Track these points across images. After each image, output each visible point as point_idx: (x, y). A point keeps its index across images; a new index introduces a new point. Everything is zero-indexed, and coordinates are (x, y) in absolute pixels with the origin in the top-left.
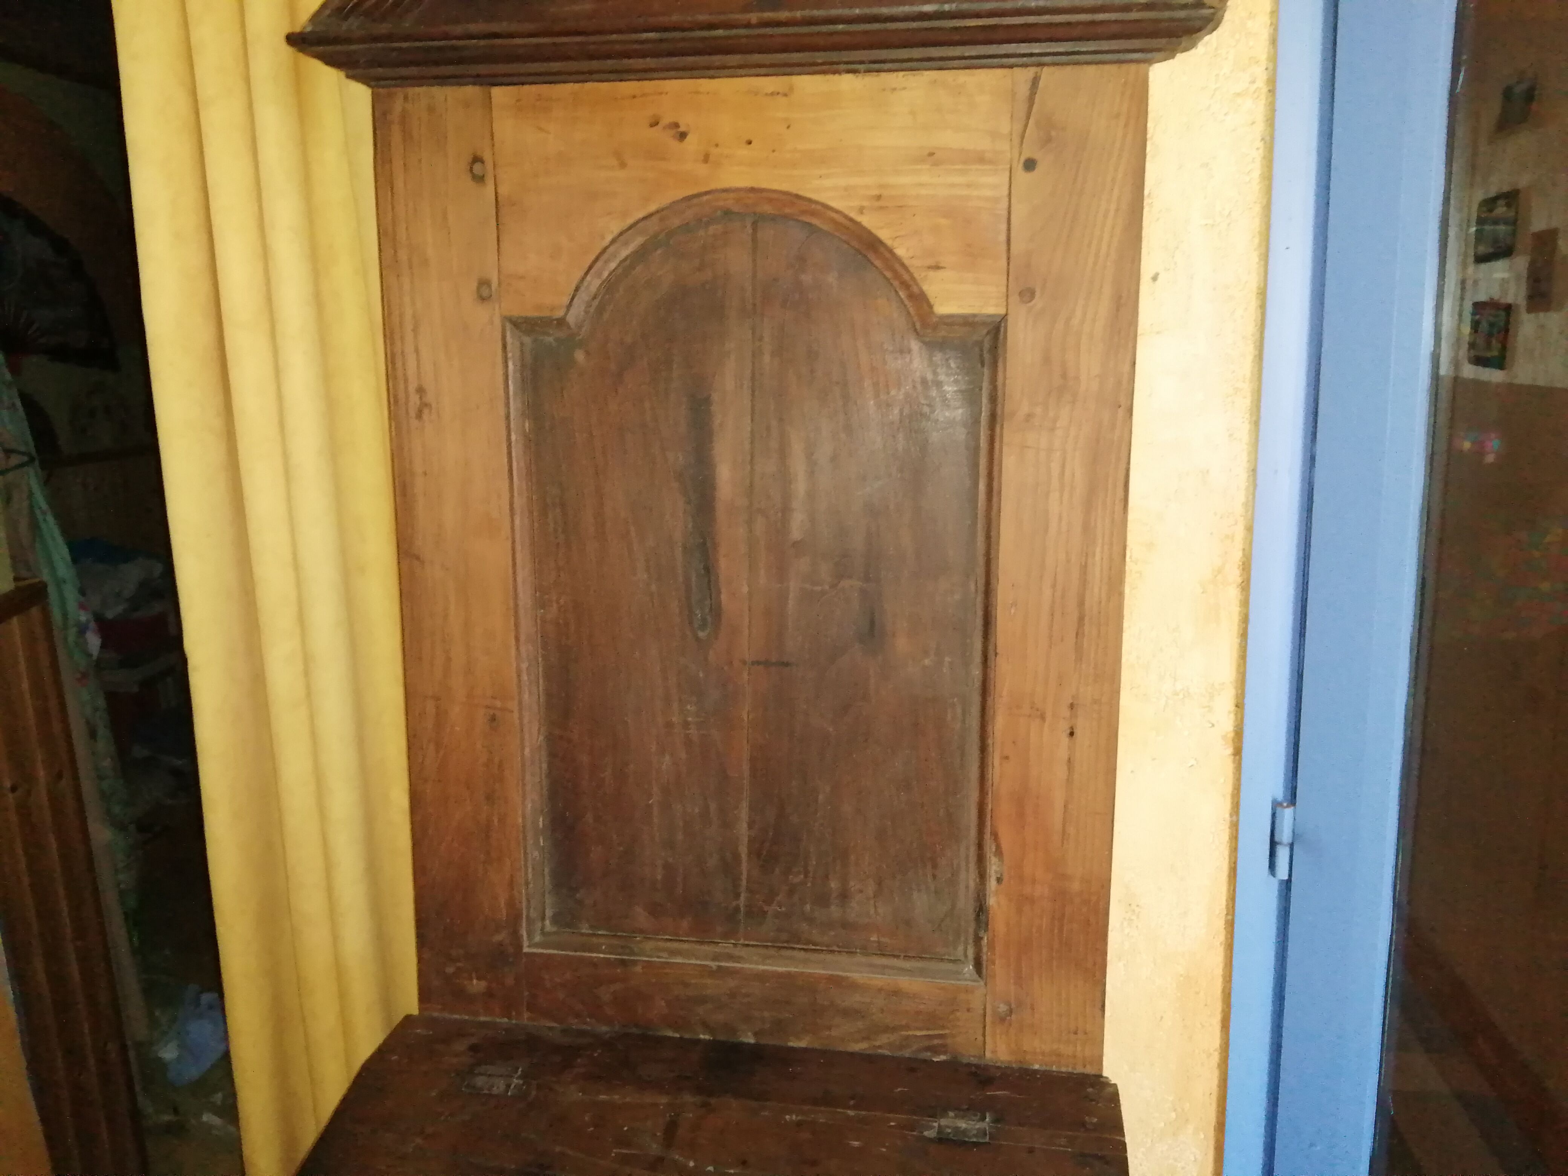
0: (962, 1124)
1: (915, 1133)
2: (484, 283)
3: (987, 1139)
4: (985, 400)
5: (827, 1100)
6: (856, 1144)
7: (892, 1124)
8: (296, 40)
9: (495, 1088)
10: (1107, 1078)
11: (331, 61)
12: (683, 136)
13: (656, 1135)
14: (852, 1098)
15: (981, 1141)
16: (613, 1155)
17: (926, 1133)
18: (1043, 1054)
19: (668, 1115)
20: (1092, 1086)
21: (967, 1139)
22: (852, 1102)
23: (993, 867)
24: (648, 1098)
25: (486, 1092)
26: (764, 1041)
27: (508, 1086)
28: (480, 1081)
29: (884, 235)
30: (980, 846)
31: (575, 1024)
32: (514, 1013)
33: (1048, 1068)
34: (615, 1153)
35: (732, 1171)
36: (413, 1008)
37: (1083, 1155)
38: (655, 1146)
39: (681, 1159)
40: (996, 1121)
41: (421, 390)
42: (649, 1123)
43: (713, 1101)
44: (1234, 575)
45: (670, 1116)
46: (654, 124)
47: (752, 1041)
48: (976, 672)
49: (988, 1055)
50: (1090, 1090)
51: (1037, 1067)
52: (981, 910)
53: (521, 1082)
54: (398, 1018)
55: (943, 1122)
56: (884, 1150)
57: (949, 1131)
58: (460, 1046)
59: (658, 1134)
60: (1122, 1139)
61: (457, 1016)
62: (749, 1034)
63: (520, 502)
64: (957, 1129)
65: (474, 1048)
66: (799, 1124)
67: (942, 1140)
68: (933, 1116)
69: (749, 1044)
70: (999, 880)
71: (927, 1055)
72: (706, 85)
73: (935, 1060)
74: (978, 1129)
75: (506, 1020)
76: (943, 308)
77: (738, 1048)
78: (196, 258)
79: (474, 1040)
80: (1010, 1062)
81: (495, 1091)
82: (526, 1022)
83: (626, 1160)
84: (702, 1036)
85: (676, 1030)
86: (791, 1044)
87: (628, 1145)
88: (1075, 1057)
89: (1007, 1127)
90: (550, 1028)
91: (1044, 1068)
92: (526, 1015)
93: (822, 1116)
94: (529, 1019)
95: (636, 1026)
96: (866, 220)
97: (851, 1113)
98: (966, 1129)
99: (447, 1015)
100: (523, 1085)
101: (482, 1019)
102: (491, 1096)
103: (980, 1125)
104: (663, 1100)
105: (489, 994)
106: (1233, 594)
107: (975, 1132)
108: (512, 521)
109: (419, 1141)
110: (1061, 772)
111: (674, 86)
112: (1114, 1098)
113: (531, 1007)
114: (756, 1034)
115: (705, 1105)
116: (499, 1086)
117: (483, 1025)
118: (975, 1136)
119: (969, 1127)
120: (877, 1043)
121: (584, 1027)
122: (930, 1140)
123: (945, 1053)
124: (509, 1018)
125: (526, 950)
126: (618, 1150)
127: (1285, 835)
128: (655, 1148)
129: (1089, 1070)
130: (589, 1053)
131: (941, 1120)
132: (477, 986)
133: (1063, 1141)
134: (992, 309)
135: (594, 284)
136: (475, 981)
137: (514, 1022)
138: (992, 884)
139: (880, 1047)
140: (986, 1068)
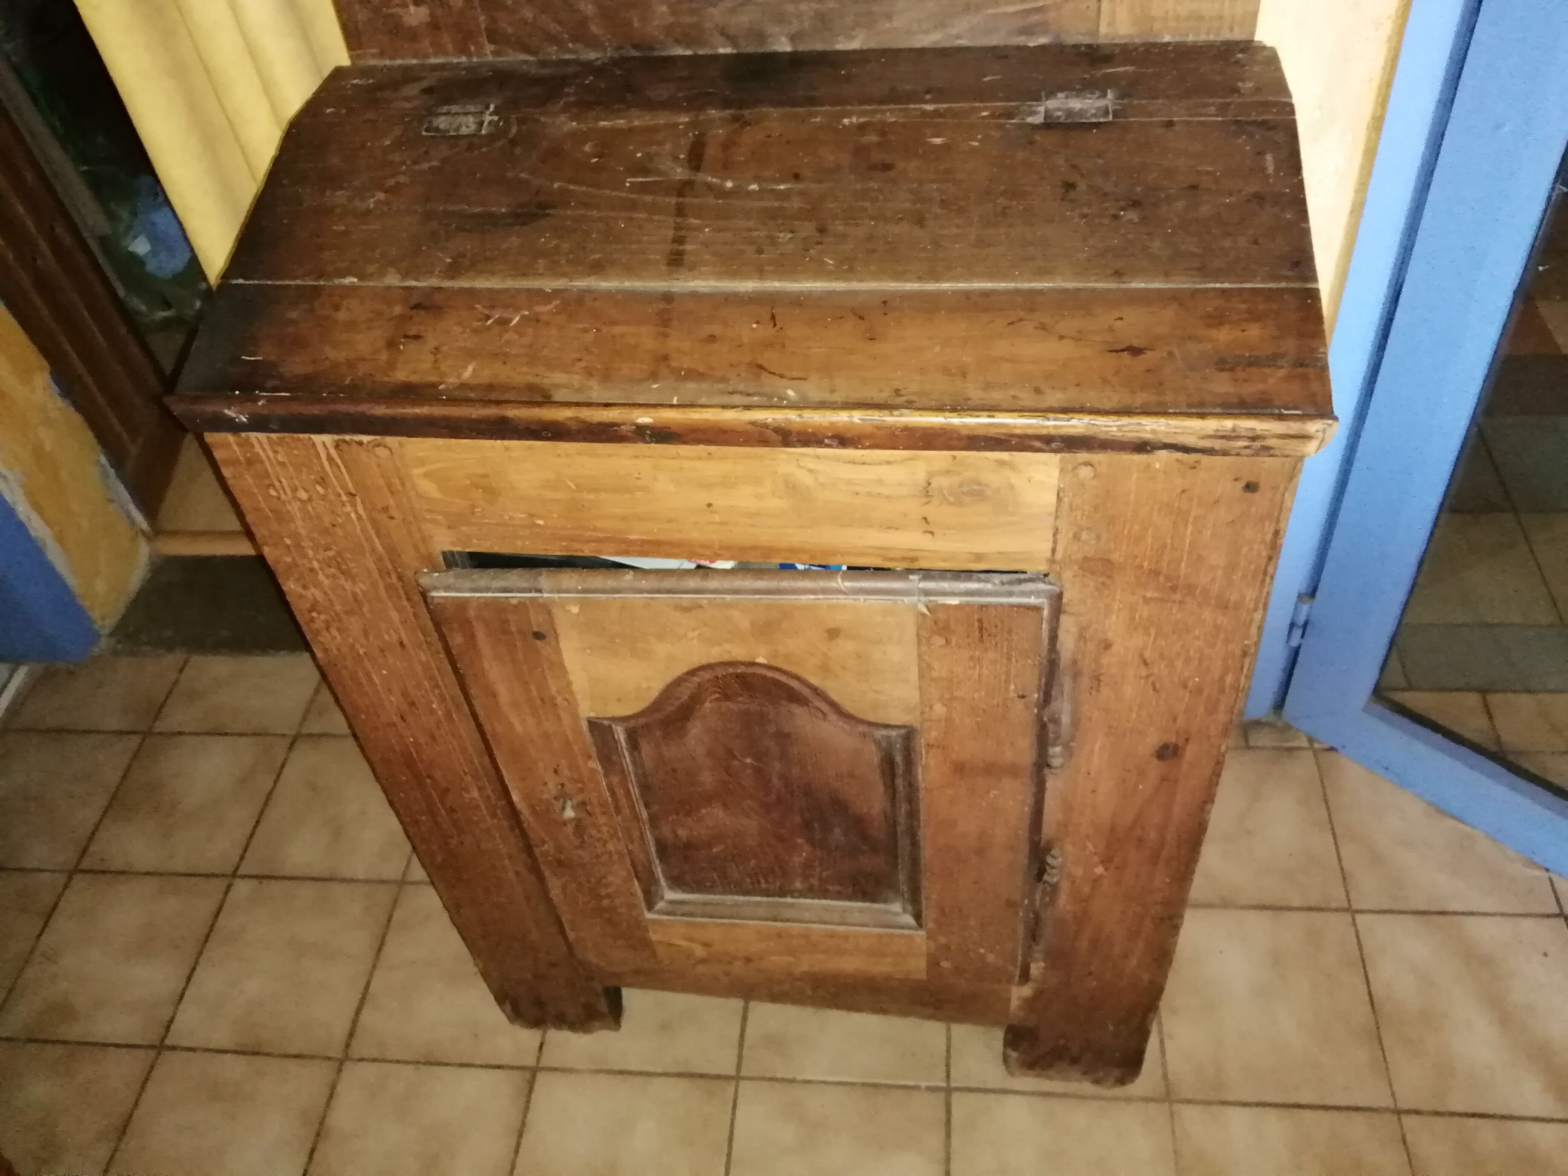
0: (1076, 104)
1: (1013, 121)
3: (1110, 118)
5: (894, 97)
6: (938, 141)
7: (984, 114)
9: (464, 128)
10: (1260, 42)
13: (678, 158)
14: (927, 92)
15: (1102, 120)
16: (628, 184)
17: (1030, 120)
18: (1177, 18)
19: (691, 135)
20: (1242, 51)
21: (1084, 121)
22: (928, 97)
24: (662, 119)
25: (452, 133)
26: (802, 47)
27: (481, 124)
28: (442, 122)
31: (552, 53)
32: (472, 48)
33: (1182, 39)
34: (629, 182)
35: (782, 187)
36: (343, 58)
37: (1237, 123)
38: (679, 170)
39: (714, 180)
40: (1122, 96)
42: (668, 147)
43: (746, 113)
45: (694, 135)
47: (788, 48)
49: (1103, 29)
50: (1240, 56)
51: (1167, 39)
53: (496, 118)
54: (326, 73)
55: (1052, 104)
56: (976, 144)
57: (1060, 113)
58: (412, 90)
59: (682, 156)
60: (1286, 100)
61: (399, 62)
62: (784, 39)
64: (1070, 113)
65: (427, 91)
66: (861, 128)
67: (1050, 125)
68: (1038, 99)
69: (785, 53)
71: (1020, 40)
73: (1031, 44)
74: (1098, 108)
75: (464, 59)
77: (774, 57)
79: (425, 84)
80: (1131, 36)
81: (464, 131)
82: (490, 58)
83: (644, 188)
84: (722, 51)
85: (688, 46)
86: (840, 46)
87: (646, 172)
88: (1221, 17)
89: (1136, 102)
90: (525, 62)
91: (1178, 39)
92: (489, 48)
93: (890, 115)
94: (495, 53)
95: (636, 47)
97: (929, 107)
98: (1081, 110)
99: (388, 62)
100: (499, 120)
101: (434, 61)
102: (458, 137)
103: (1102, 103)
104: (684, 119)
105: (434, 26)
107: (1093, 111)
109: (381, 196)
112: (1272, 59)
113: (493, 36)
114: (792, 38)
115: (735, 119)
116: (468, 125)
117: (435, 68)
118: (1095, 115)
119: (1085, 107)
120: (954, 31)
121: (567, 56)
122: (1035, 127)
123: (1045, 32)
124: (469, 55)
126: (632, 180)
128: (680, 173)
130: (578, 81)
131: (1048, 102)
132: (416, 15)
133: (1212, 110)
136: (412, 8)
137: (475, 60)
139: (958, 37)
140: (1099, 47)
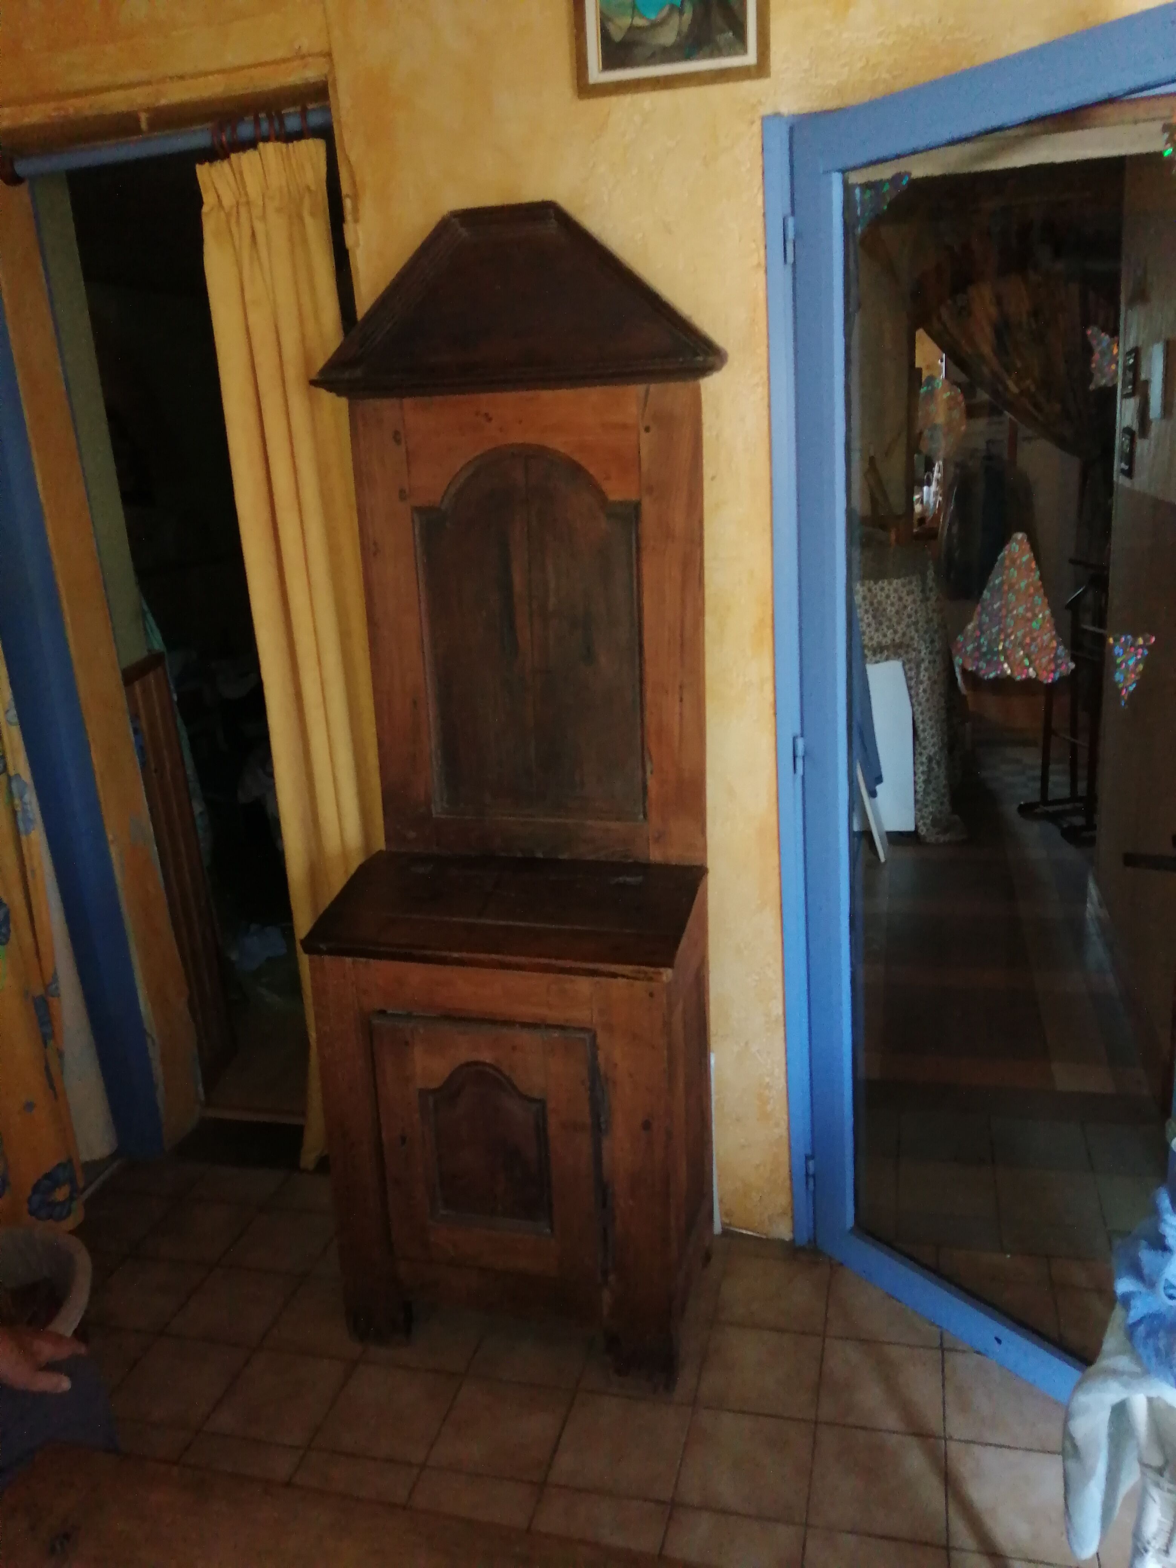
0: (628, 879)
1: (606, 883)
2: (402, 491)
3: (638, 884)
4: (634, 542)
7: (597, 879)
8: (313, 383)
11: (330, 390)
12: (490, 420)
15: (635, 885)
17: (611, 883)
18: (676, 856)
21: (628, 884)
23: (649, 768)
24: (490, 873)
27: (426, 871)
28: (412, 869)
29: (583, 463)
30: (643, 758)
31: (457, 850)
32: (429, 846)
36: (382, 847)
40: (644, 878)
41: (375, 544)
43: (519, 874)
44: (769, 621)
45: (498, 879)
46: (477, 414)
48: (637, 672)
49: (651, 858)
51: (673, 863)
52: (645, 788)
53: (432, 869)
55: (620, 878)
56: (591, 888)
57: (622, 881)
58: (404, 859)
61: (403, 849)
63: (423, 598)
64: (625, 881)
65: (409, 860)
67: (619, 884)
68: (616, 877)
70: (652, 773)
71: (623, 859)
72: (498, 395)
73: (627, 862)
74: (635, 881)
75: (424, 849)
76: (613, 497)
77: (535, 859)
78: (261, 474)
79: (409, 857)
80: (661, 861)
84: (517, 855)
86: (560, 857)
88: (691, 857)
89: (648, 880)
90: (445, 852)
91: (677, 863)
92: (435, 847)
95: (488, 851)
96: (576, 457)
98: (629, 881)
99: (398, 849)
101: (414, 849)
103: (636, 879)
104: (496, 874)
105: (418, 838)
106: (769, 631)
107: (633, 882)
108: (420, 606)
110: (677, 718)
111: (485, 397)
113: (438, 843)
115: (515, 875)
116: (421, 871)
117: (414, 851)
119: (631, 880)
120: (600, 855)
121: (462, 851)
123: (631, 858)
124: (426, 848)
125: (434, 816)
127: (800, 752)
129: (698, 863)
130: (464, 861)
132: (412, 835)
133: (672, 884)
134: (634, 498)
135: (453, 490)
136: (411, 832)
137: (428, 849)
138: (648, 774)
139: (601, 857)
140: (650, 863)
